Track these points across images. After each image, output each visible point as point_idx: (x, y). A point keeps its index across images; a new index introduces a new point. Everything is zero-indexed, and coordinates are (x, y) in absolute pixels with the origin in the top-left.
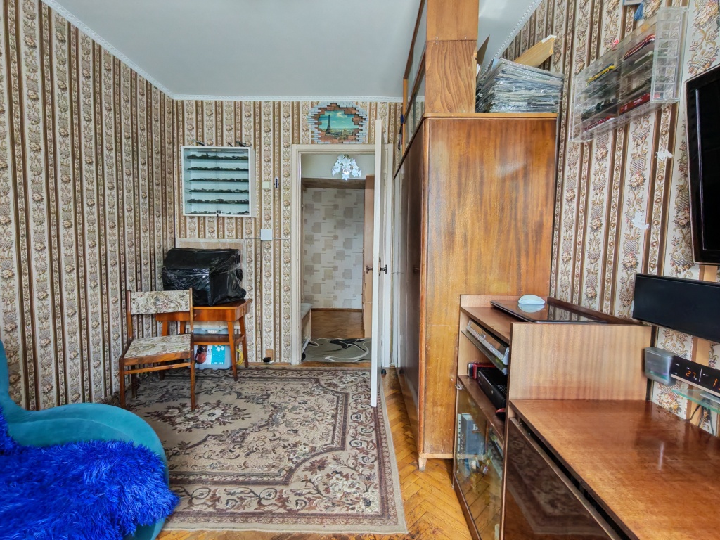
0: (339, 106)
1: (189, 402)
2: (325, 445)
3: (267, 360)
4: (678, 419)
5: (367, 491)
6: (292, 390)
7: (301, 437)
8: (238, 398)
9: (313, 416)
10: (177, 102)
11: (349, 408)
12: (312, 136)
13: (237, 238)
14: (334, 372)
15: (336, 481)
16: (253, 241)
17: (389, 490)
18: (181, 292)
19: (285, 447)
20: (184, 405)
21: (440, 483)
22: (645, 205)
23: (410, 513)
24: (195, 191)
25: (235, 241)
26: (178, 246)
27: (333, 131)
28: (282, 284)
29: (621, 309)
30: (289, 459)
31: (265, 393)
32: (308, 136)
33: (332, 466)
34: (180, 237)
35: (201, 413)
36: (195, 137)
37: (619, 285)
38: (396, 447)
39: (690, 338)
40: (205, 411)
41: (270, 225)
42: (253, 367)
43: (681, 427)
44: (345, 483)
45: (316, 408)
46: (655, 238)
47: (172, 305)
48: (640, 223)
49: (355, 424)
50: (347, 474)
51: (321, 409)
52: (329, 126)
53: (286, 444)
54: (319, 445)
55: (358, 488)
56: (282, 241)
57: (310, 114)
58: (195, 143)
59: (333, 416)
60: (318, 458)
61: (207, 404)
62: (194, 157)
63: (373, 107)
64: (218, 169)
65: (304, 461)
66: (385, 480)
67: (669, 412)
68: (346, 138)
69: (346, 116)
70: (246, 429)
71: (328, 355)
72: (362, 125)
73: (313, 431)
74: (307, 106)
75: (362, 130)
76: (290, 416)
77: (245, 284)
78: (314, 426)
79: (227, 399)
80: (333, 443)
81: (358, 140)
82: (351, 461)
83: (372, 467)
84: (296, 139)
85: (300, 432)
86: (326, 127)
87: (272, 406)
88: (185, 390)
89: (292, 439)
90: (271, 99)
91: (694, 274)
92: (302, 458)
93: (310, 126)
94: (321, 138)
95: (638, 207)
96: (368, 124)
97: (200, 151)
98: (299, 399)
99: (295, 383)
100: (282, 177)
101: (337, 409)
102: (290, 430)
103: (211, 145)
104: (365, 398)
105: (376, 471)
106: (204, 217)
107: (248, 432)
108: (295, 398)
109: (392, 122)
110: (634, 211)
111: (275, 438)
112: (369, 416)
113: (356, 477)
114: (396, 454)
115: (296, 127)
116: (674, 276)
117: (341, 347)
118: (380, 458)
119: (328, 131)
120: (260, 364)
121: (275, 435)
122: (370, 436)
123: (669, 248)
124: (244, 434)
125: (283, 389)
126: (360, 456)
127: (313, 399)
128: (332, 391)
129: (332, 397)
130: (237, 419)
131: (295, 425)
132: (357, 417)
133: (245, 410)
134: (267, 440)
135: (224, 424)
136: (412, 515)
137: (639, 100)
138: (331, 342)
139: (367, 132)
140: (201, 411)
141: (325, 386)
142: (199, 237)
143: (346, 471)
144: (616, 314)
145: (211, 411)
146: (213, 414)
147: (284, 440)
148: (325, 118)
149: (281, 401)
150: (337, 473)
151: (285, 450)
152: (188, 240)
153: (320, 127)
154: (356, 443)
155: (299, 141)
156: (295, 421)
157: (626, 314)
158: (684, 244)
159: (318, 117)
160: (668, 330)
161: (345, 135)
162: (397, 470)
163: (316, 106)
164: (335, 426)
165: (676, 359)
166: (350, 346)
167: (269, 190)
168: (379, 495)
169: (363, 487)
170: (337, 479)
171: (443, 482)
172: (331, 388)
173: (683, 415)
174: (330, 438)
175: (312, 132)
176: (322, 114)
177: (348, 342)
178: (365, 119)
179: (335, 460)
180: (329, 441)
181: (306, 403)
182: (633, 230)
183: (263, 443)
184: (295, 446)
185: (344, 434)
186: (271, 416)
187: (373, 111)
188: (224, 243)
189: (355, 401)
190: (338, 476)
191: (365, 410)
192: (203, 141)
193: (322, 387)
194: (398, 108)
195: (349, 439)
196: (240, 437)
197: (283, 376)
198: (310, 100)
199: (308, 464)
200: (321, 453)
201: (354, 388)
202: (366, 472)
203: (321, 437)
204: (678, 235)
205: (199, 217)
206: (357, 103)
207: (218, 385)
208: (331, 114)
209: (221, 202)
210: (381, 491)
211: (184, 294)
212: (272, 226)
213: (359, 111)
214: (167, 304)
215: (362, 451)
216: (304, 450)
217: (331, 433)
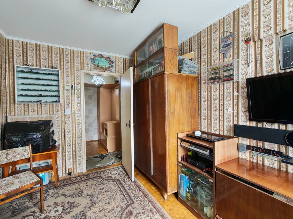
0: (103, 56)
1: (36, 209)
2: (126, 204)
3: (70, 174)
4: (247, 160)
5: (154, 216)
6: (92, 185)
7: (113, 205)
8: (66, 198)
9: (111, 194)
10: (8, 40)
11: (124, 185)
12: (90, 67)
13: (50, 114)
14: (105, 171)
15: (140, 217)
16: (60, 115)
17: (161, 212)
18: (24, 148)
19: (109, 212)
20: (34, 212)
21: (174, 202)
22: (232, 105)
23: (173, 217)
24: (23, 90)
25: (49, 116)
26: (9, 120)
27: (100, 66)
28: (76, 135)
29: (227, 133)
30: (115, 217)
31: (79, 190)
32: (88, 67)
33: (135, 212)
34: (10, 115)
35: (49, 213)
36: (21, 61)
37: (225, 127)
38: (152, 195)
39: (248, 139)
40: (50, 211)
41: (69, 107)
42: (62, 179)
43: (248, 162)
44: (144, 216)
45: (110, 189)
46: (236, 114)
47: (19, 156)
48: (231, 110)
49: (131, 191)
50: (143, 212)
51: (112, 189)
52: (98, 64)
53: (108, 210)
54: (123, 205)
55: (150, 216)
56: (76, 114)
57: (89, 57)
58: (21, 64)
59: (120, 191)
60: (127, 211)
61: (49, 206)
62: (22, 71)
63: (117, 58)
64: (39, 79)
65: (122, 214)
66: (157, 209)
67: (245, 159)
68: (106, 70)
69: (106, 60)
70: (83, 211)
71: (97, 164)
72: (112, 65)
73: (116, 200)
74: (88, 54)
75: (112, 67)
76: (101, 197)
77: (55, 137)
78: (115, 198)
79: (59, 200)
80: (128, 202)
81: (111, 71)
82: (140, 206)
83: (149, 206)
84: (82, 68)
85: (110, 203)
86: (97, 64)
87: (88, 195)
88: (27, 203)
89: (109, 207)
90: (70, 48)
91: (248, 124)
92: (120, 213)
93: (89, 63)
94: (95, 69)
95: (229, 106)
96: (115, 65)
97: (26, 68)
98: (99, 188)
99: (91, 181)
100: (75, 84)
101: (119, 187)
102: (105, 204)
103: (33, 65)
104: (127, 179)
105: (151, 206)
106: (28, 104)
107: (85, 212)
108: (97, 188)
109: (124, 65)
110: (228, 107)
111: (101, 210)
112: (134, 186)
113: (147, 212)
114: (154, 197)
115: (82, 62)
116: (242, 124)
117: (100, 159)
118: (150, 201)
119: (98, 66)
120: (65, 176)
121: (100, 209)
122: (140, 194)
123: (240, 117)
124: (83, 214)
125: (87, 186)
126: (142, 203)
127: (105, 186)
128: (111, 180)
129: (113, 182)
130: (74, 208)
131: (106, 200)
132: (129, 188)
133: (75, 202)
134: (98, 212)
135: (69, 213)
136: (174, 217)
137: (229, 79)
138: (94, 158)
139: (115, 68)
140: (48, 211)
141: (106, 178)
142: (25, 115)
143: (141, 211)
144: (225, 134)
145: (55, 209)
146: (58, 211)
147: (106, 209)
148: (96, 60)
149: (91, 191)
150: (139, 213)
151: (110, 213)
152: (16, 117)
153: (94, 64)
154: (137, 199)
155: (84, 68)
156: (104, 199)
157: (228, 135)
158: (244, 116)
159: (93, 59)
160: (242, 138)
161: (105, 68)
162: (158, 203)
163: (91, 54)
164: (123, 194)
165: (247, 146)
166: (104, 158)
167: (69, 90)
168: (159, 215)
169: (152, 215)
170: (140, 216)
171: (175, 201)
172: (110, 179)
173: (248, 159)
174: (125, 200)
175: (90, 65)
176: (94, 58)
177: (102, 156)
178: (114, 63)
179: (134, 208)
180: (126, 202)
181: (103, 189)
182: (228, 112)
183: (97, 215)
184: (113, 210)
185: (129, 196)
186: (91, 200)
187: (117, 60)
188: (42, 117)
189: (124, 181)
190: (140, 214)
191: (130, 184)
192: (27, 63)
193: (105, 179)
194: (127, 60)
195: (133, 198)
196: (83, 216)
197: (82, 180)
198: (89, 51)
199: (124, 215)
200: (126, 208)
201: (120, 176)
202: (149, 209)
203: (121, 201)
204: (242, 114)
205: (24, 104)
206: (110, 56)
207: (48, 195)
208: (99, 59)
209: (41, 96)
210: (159, 213)
211: (26, 149)
212: (71, 108)
213: (111, 59)
214: (15, 156)
215: (141, 201)
216: (119, 210)
217: (124, 198)
